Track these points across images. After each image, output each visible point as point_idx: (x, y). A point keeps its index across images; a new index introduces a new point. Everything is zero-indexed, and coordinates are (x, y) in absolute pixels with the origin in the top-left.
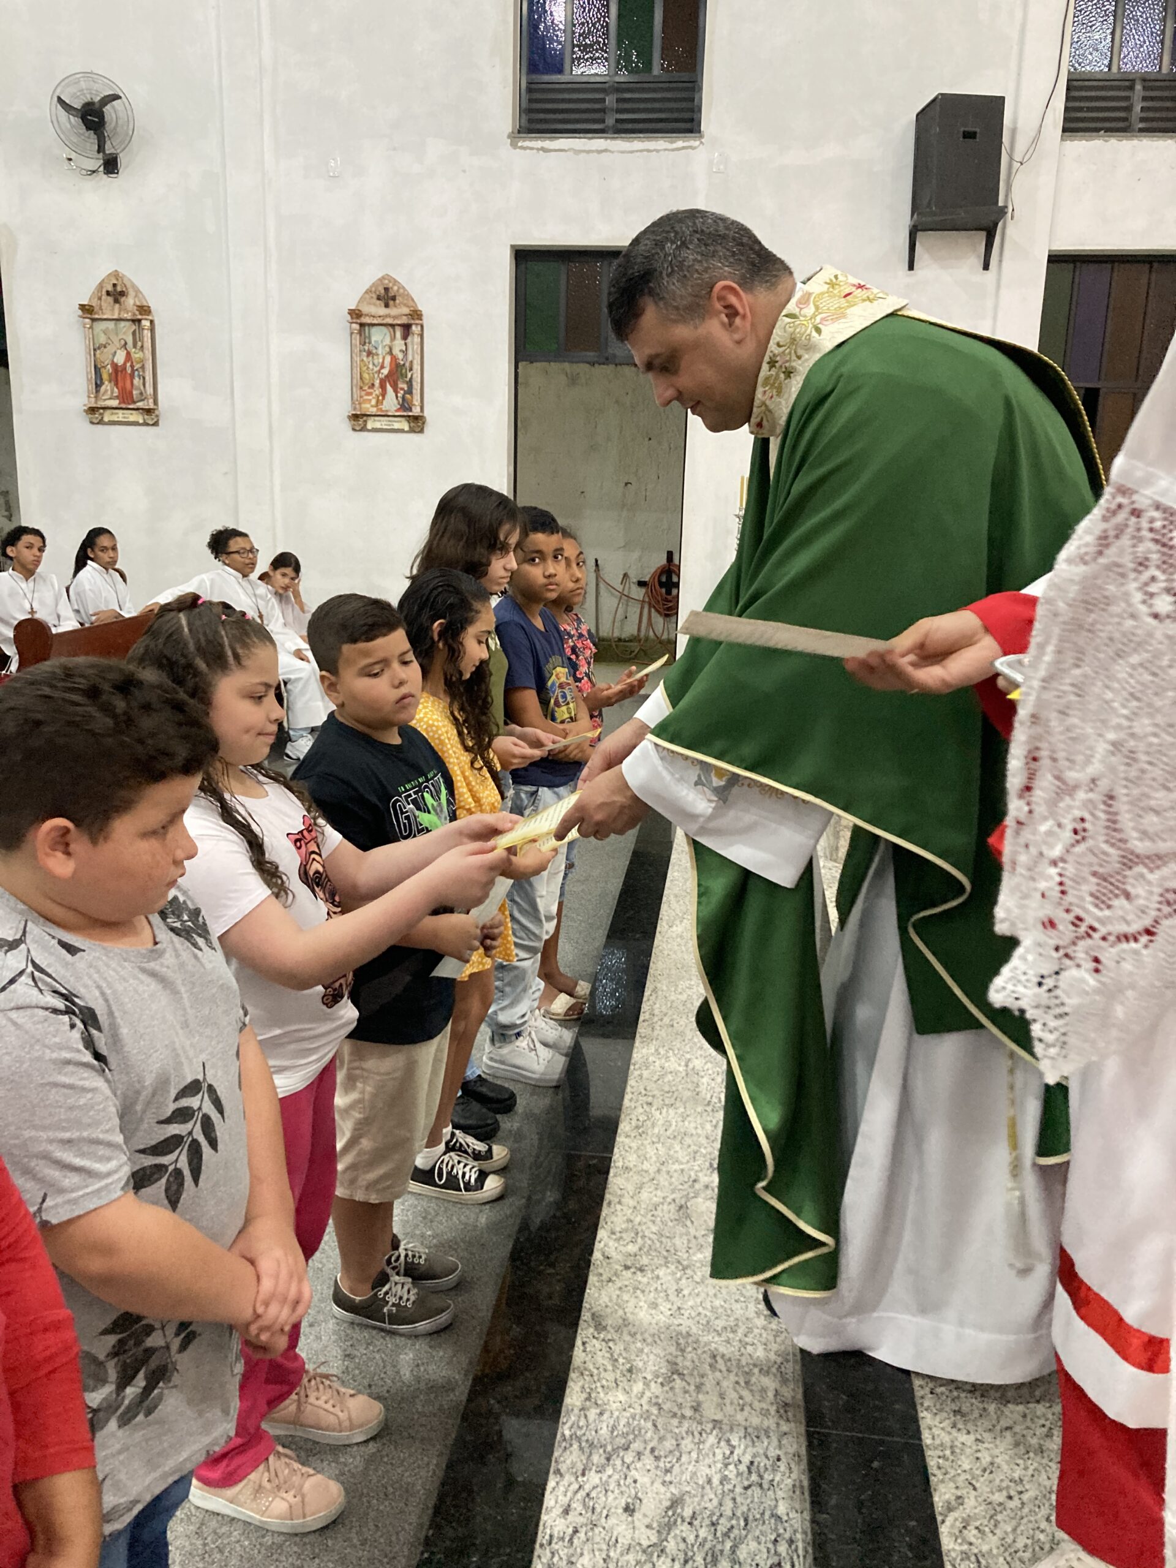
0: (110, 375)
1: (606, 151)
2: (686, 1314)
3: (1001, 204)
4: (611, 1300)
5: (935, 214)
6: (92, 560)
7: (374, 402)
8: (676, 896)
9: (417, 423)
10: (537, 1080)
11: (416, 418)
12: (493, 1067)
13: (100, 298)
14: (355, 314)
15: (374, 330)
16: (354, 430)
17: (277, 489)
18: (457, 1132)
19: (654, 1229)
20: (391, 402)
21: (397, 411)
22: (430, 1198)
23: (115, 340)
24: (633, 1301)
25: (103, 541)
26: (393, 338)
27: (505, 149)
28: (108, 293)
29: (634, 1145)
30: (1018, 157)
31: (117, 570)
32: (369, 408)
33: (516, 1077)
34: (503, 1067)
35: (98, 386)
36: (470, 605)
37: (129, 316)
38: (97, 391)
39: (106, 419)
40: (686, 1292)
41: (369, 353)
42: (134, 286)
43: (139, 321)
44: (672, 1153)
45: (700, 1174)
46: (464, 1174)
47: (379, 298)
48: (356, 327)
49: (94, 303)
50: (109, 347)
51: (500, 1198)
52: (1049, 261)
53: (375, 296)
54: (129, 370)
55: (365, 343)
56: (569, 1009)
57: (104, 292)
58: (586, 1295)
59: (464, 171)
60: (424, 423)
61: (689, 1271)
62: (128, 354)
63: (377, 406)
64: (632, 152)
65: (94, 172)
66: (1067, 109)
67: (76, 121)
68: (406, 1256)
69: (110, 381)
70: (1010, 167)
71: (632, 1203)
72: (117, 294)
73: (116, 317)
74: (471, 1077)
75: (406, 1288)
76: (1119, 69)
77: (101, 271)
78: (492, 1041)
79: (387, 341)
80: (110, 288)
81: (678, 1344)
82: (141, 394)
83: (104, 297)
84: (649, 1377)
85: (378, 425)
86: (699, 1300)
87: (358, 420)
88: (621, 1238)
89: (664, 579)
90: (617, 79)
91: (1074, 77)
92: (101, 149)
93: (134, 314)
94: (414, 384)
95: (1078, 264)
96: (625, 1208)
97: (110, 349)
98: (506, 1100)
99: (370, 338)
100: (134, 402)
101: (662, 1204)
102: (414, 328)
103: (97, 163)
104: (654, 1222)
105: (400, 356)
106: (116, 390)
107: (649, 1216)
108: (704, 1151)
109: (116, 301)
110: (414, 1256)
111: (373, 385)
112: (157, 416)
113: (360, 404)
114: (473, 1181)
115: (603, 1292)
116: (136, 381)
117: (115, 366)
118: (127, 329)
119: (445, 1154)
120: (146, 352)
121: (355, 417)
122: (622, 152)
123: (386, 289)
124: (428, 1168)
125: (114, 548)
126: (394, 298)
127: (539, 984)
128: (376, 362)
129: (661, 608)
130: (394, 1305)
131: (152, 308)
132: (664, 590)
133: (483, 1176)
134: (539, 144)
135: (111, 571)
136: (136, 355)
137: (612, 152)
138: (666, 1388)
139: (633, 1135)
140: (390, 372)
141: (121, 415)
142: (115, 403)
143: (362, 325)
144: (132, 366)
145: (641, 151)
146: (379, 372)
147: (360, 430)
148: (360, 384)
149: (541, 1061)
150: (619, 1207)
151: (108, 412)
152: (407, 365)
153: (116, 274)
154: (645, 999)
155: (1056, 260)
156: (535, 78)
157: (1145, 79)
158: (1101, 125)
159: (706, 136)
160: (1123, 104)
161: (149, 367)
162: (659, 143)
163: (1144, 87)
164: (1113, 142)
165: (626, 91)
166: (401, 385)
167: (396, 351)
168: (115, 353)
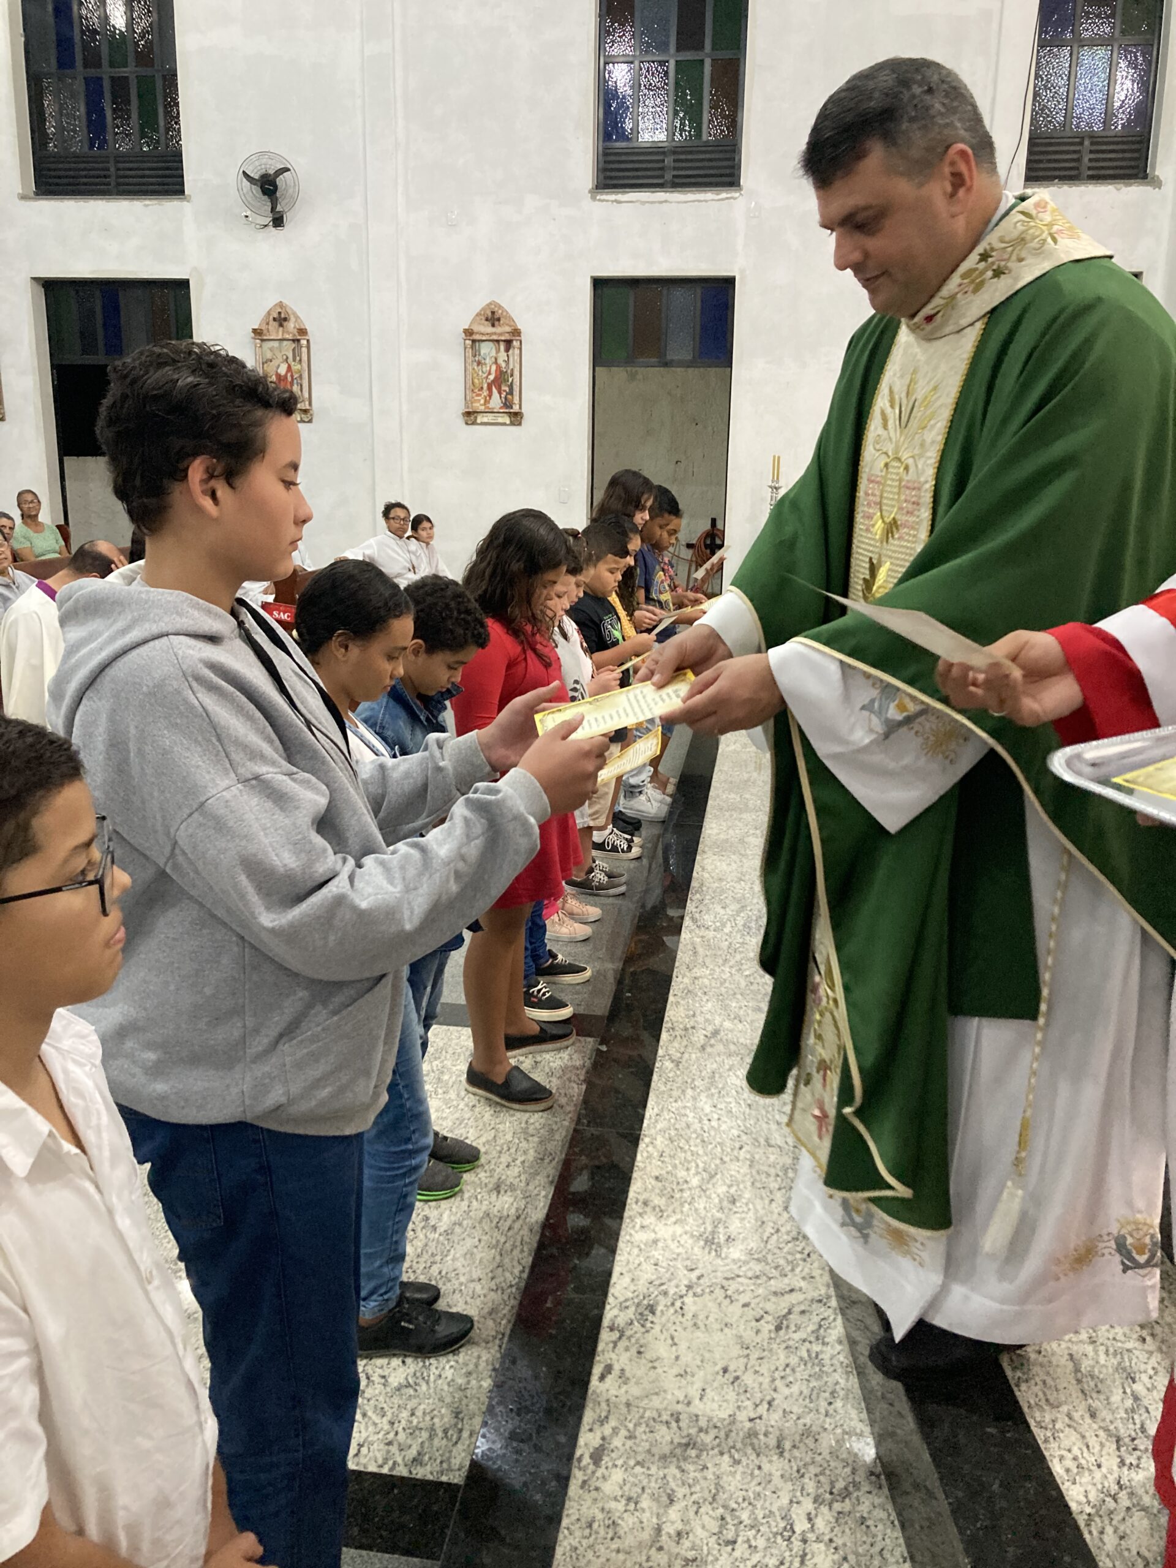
1: (666, 201)
9: (516, 418)
11: (516, 414)
13: (268, 324)
14: (468, 332)
15: (483, 345)
16: (467, 424)
17: (406, 471)
20: (496, 401)
21: (501, 408)
23: (279, 355)
27: (587, 203)
28: (274, 319)
37: (290, 337)
41: (479, 363)
42: (294, 314)
43: (298, 340)
47: (487, 320)
48: (469, 342)
49: (264, 327)
50: (274, 361)
53: (484, 318)
54: (289, 379)
55: (476, 355)
57: (271, 319)
59: (554, 220)
60: (522, 418)
62: (289, 366)
63: (485, 404)
64: (686, 202)
65: (265, 226)
66: (1029, 161)
67: (257, 190)
72: (281, 320)
73: (280, 337)
76: (1072, 129)
77: (269, 302)
79: (493, 353)
80: (276, 315)
83: (271, 322)
85: (485, 420)
87: (470, 416)
90: (674, 144)
91: (1035, 136)
92: (273, 210)
93: (295, 336)
98: (637, 822)
99: (479, 351)
103: (268, 220)
109: (281, 325)
112: (312, 415)
113: (472, 403)
117: (278, 376)
118: (288, 347)
120: (303, 364)
121: (468, 414)
122: (679, 202)
123: (493, 313)
124: (601, 841)
126: (499, 320)
131: (309, 331)
133: (630, 848)
134: (613, 197)
136: (296, 367)
137: (671, 203)
140: (496, 378)
143: (474, 341)
144: (292, 376)
145: (694, 201)
146: (487, 378)
147: (471, 424)
148: (472, 388)
153: (281, 304)
156: (609, 144)
157: (1092, 136)
158: (1057, 173)
159: (744, 189)
160: (1075, 156)
161: (306, 375)
162: (709, 195)
163: (1092, 144)
164: (1066, 188)
165: (681, 153)
166: (504, 388)
167: (500, 361)
168: (278, 366)
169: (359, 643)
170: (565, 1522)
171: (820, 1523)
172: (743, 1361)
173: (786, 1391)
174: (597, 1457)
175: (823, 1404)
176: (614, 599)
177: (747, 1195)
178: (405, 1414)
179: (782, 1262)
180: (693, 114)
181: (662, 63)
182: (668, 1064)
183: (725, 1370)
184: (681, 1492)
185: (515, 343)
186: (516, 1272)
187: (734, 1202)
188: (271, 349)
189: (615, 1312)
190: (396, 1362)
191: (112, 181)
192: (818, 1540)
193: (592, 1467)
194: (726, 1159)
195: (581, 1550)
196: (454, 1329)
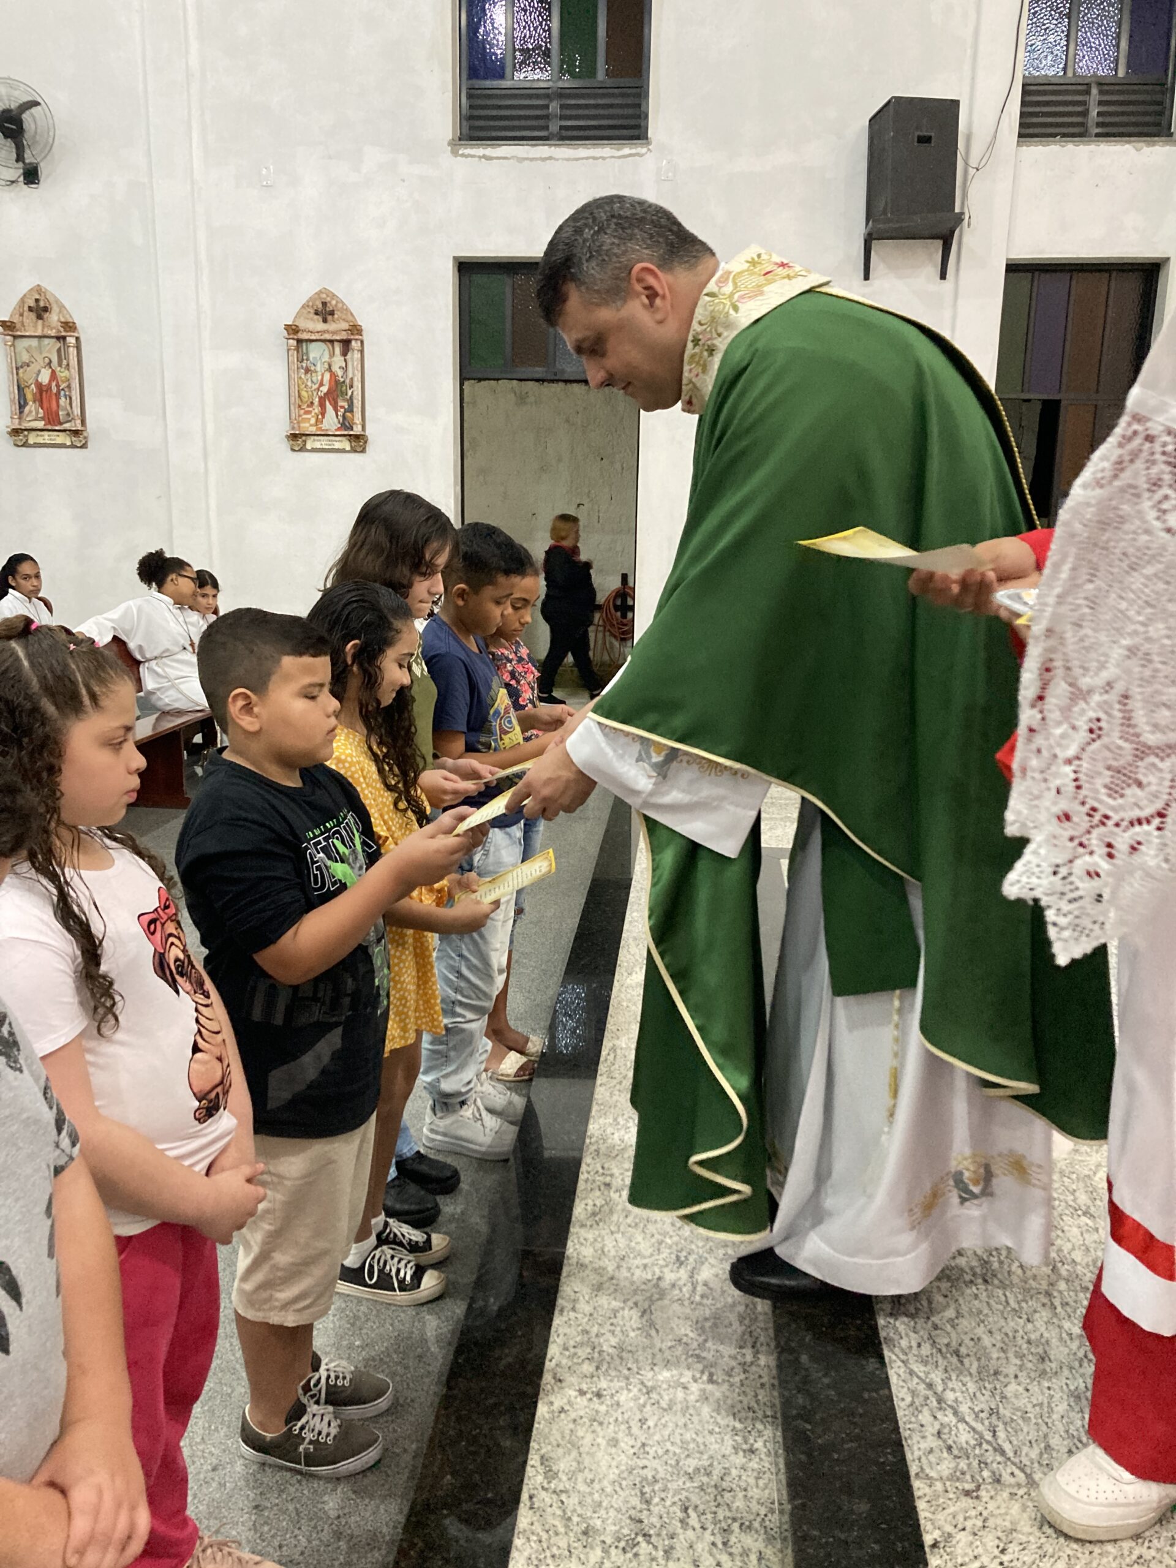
0: (34, 395)
1: (550, 158)
2: (652, 1452)
3: (957, 210)
4: (563, 1437)
5: (889, 221)
6: (13, 588)
7: (313, 421)
8: (635, 939)
9: (359, 443)
10: (484, 1153)
11: (357, 437)
12: (433, 1140)
13: (22, 315)
14: (292, 330)
15: (313, 346)
16: (293, 450)
17: (213, 514)
18: (391, 1221)
19: (614, 1341)
20: (331, 421)
21: (338, 429)
22: (360, 1300)
23: (40, 359)
24: (589, 1438)
25: (25, 568)
26: (332, 355)
27: (446, 157)
28: (30, 309)
29: (590, 1236)
30: (973, 162)
31: (40, 599)
32: (308, 427)
33: (458, 1149)
34: (447, 1139)
35: (22, 407)
36: (390, 623)
37: (53, 333)
38: (21, 412)
39: (31, 441)
40: (651, 1423)
41: (307, 370)
42: (57, 301)
43: (64, 338)
44: (633, 1244)
45: (666, 1270)
46: (398, 1271)
47: (316, 313)
48: (293, 343)
49: (16, 319)
50: (32, 366)
51: (440, 1298)
52: (1007, 271)
53: (312, 311)
54: (54, 389)
55: (302, 361)
56: (522, 1068)
57: (26, 308)
58: (534, 1432)
59: (403, 181)
60: (366, 442)
61: (654, 1396)
62: (53, 372)
63: (316, 424)
64: (577, 159)
65: (13, 182)
66: (1022, 114)
68: (329, 1377)
69: (34, 401)
70: (966, 172)
71: (588, 1309)
72: (40, 311)
73: (39, 333)
74: (408, 1155)
75: (326, 1420)
76: (1074, 73)
77: (23, 285)
78: (433, 1109)
79: (326, 358)
80: (32, 304)
81: (643, 1494)
82: (68, 414)
83: (26, 312)
84: (609, 1541)
85: (318, 445)
86: (666, 1433)
87: (297, 440)
88: (575, 1354)
89: (619, 602)
90: (560, 84)
91: (1029, 82)
92: (20, 158)
93: (59, 331)
94: (355, 401)
95: (1037, 273)
96: (579, 1316)
97: (34, 367)
98: (448, 1178)
99: (307, 354)
100: (61, 424)
101: (623, 1309)
102: (353, 343)
103: (16, 174)
104: (613, 1332)
105: (340, 373)
106: (41, 411)
107: (608, 1327)
108: (668, 1241)
109: (40, 317)
110: (337, 1378)
111: (312, 403)
112: (85, 438)
113: (299, 423)
114: (408, 1278)
115: (555, 1427)
116: (62, 401)
117: (39, 386)
119: (376, 1248)
120: (72, 371)
121: (294, 437)
122: (568, 160)
123: (324, 304)
124: (356, 1266)
125: (37, 576)
126: (332, 313)
127: (486, 1045)
128: (314, 379)
129: (615, 631)
130: (311, 1442)
131: (77, 325)
132: (619, 614)
133: (419, 1272)
134: (480, 151)
135: (34, 600)
136: (62, 374)
137: (557, 160)
138: (629, 1555)
139: (589, 1223)
140: (329, 390)
141: (46, 437)
142: (40, 424)
143: (299, 341)
144: (58, 386)
145: (587, 158)
146: (318, 389)
147: (300, 450)
148: (298, 402)
149: (487, 1130)
150: (572, 1315)
151: (34, 433)
152: (348, 382)
153: (38, 289)
154: (602, 1059)
155: (1013, 268)
156: (476, 82)
157: (1101, 84)
158: (1057, 130)
159: (654, 143)
160: (1079, 109)
161: (75, 384)
162: (605, 151)
163: (1101, 92)
164: (1070, 146)
165: (569, 96)
166: (341, 403)
167: (335, 368)
168: (39, 371)
180: (585, 45)
185: (355, 345)
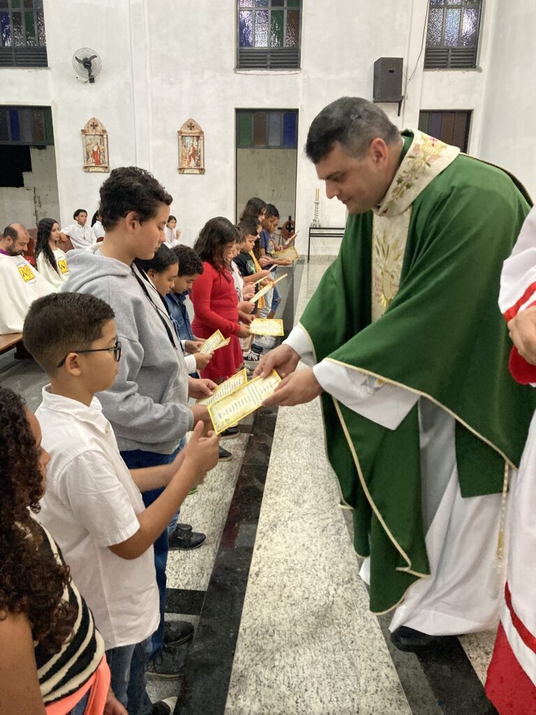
0: (92, 155)
1: (268, 75)
3: (403, 94)
5: (380, 98)
6: (98, 220)
9: (202, 171)
11: (202, 169)
13: (88, 127)
14: (180, 132)
15: (187, 138)
16: (180, 174)
20: (193, 163)
21: (195, 166)
23: (94, 142)
27: (232, 74)
30: (408, 78)
32: (185, 166)
35: (88, 159)
37: (99, 134)
38: (87, 161)
39: (91, 171)
42: (100, 123)
43: (102, 135)
47: (188, 127)
48: (180, 137)
49: (86, 129)
54: (99, 153)
55: (183, 143)
57: (90, 125)
59: (218, 82)
60: (204, 171)
62: (98, 147)
63: (188, 165)
64: (276, 75)
65: (86, 82)
66: (425, 59)
67: (82, 65)
69: (92, 157)
70: (406, 81)
72: (94, 126)
73: (94, 134)
76: (444, 46)
77: (89, 117)
79: (191, 142)
80: (92, 123)
83: (90, 127)
85: (188, 172)
87: (181, 170)
90: (271, 48)
91: (428, 48)
92: (89, 75)
93: (101, 133)
95: (430, 113)
97: (92, 145)
99: (185, 141)
100: (101, 164)
102: (201, 137)
103: (87, 79)
106: (94, 160)
109: (94, 128)
111: (186, 158)
113: (182, 164)
116: (102, 157)
117: (93, 151)
118: (98, 139)
120: (105, 146)
122: (273, 75)
123: (191, 124)
126: (193, 127)
131: (107, 131)
134: (244, 72)
137: (270, 75)
140: (192, 153)
142: (94, 165)
143: (182, 136)
144: (100, 151)
145: (280, 74)
146: (188, 153)
147: (182, 174)
148: (182, 158)
151: (91, 168)
153: (94, 119)
155: (421, 112)
156: (242, 48)
157: (453, 50)
158: (437, 65)
159: (302, 70)
160: (445, 57)
161: (106, 151)
162: (286, 72)
163: (453, 52)
164: (441, 72)
165: (274, 52)
166: (196, 158)
167: (195, 146)
168: (94, 147)
169: (158, 274)
170: (246, 594)
171: (339, 591)
172: (310, 542)
173: (327, 551)
174: (257, 574)
175: (340, 555)
176: (251, 253)
177: (310, 486)
178: (181, 569)
179: (324, 509)
180: (280, 35)
181: (265, 11)
182: (278, 440)
183: (304, 545)
184: (288, 584)
186: (221, 519)
187: (305, 488)
188: (90, 139)
189: (261, 527)
190: (176, 552)
191: (14, 60)
192: (338, 596)
193: (255, 577)
194: (302, 473)
195: (253, 603)
196: (199, 539)
